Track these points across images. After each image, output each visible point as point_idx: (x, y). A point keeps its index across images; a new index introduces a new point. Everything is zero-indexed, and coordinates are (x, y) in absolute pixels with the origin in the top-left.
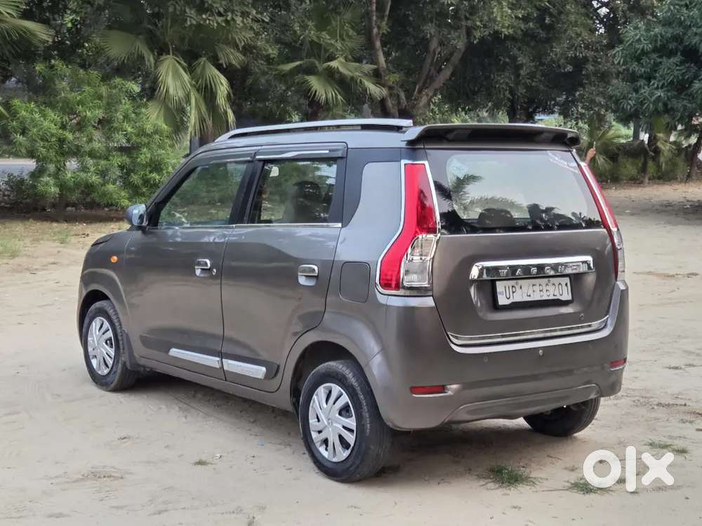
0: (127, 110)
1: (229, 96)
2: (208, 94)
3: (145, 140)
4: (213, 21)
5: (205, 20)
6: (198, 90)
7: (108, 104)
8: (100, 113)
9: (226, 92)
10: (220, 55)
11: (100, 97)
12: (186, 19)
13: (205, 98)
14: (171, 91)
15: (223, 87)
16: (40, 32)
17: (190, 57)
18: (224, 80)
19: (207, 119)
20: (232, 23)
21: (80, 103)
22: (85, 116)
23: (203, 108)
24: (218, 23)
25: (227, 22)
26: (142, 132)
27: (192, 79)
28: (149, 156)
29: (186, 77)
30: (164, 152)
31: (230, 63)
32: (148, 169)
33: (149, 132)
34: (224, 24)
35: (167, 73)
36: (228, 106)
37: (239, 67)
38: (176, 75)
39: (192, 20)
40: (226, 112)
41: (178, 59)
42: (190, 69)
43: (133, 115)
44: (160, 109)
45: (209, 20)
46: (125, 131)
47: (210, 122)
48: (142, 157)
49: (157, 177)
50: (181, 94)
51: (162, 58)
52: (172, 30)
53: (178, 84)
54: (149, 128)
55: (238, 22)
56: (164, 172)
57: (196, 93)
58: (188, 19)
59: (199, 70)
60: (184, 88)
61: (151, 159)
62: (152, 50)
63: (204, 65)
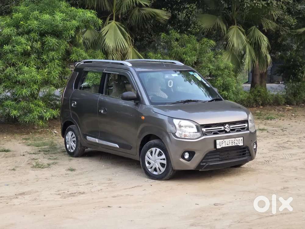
0: (210, 56)
1: (268, 47)
2: (257, 47)
3: (220, 73)
4: (260, 4)
5: (255, 3)
6: (250, 44)
7: (200, 53)
8: (195, 59)
9: (267, 45)
10: (264, 25)
11: (195, 50)
12: (245, 4)
13: (254, 49)
14: (236, 45)
15: (265, 42)
16: (163, 14)
17: (246, 26)
18: (265, 38)
19: (255, 60)
20: (270, 4)
21: (185, 53)
22: (187, 60)
23: (253, 54)
24: (262, 5)
25: (268, 4)
26: (218, 68)
27: (248, 38)
28: (222, 81)
29: (244, 37)
30: (230, 79)
31: (269, 29)
32: (222, 89)
33: (222, 68)
34: (266, 5)
35: (233, 36)
36: (268, 52)
37: (274, 30)
38: (239, 37)
39: (247, 4)
40: (266, 56)
41: (239, 27)
42: (247, 33)
43: (214, 59)
44: (229, 57)
45: (258, 3)
46: (209, 68)
47: (257, 62)
48: (218, 82)
49: (227, 93)
50: (241, 47)
51: (231, 27)
52: (237, 12)
53: (240, 41)
54: (222, 66)
55: (274, 4)
56: (231, 90)
57: (250, 46)
58: (246, 4)
59: (251, 33)
60: (242, 43)
61: (223, 84)
62: (225, 24)
63: (254, 30)
